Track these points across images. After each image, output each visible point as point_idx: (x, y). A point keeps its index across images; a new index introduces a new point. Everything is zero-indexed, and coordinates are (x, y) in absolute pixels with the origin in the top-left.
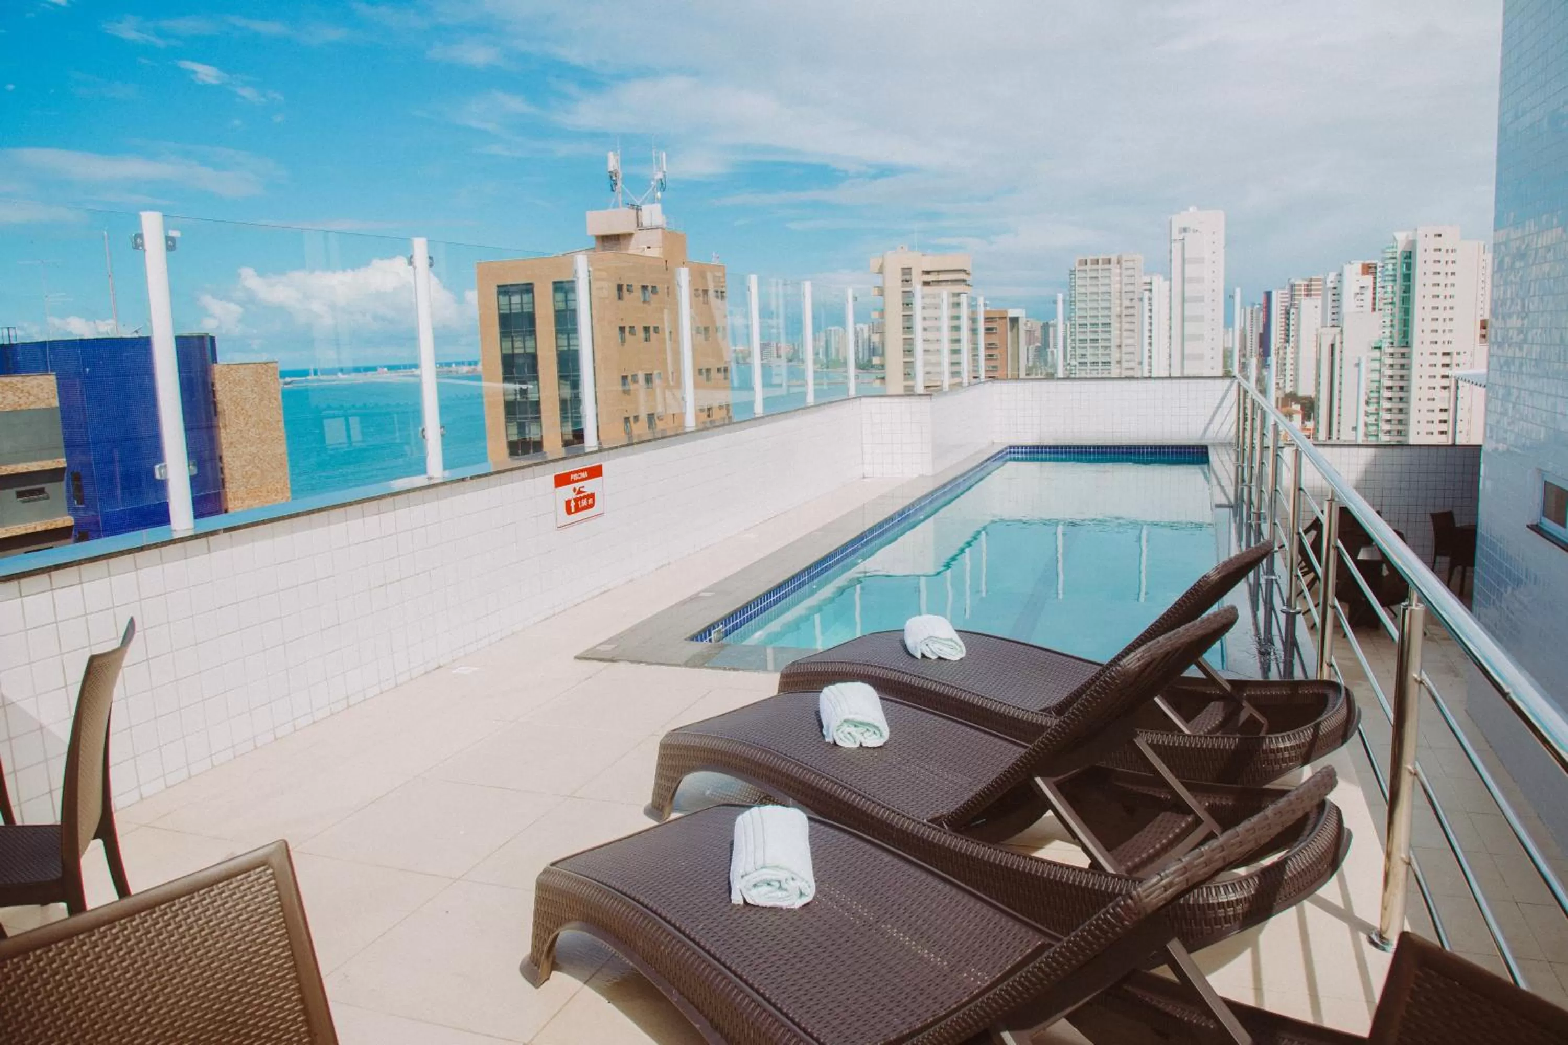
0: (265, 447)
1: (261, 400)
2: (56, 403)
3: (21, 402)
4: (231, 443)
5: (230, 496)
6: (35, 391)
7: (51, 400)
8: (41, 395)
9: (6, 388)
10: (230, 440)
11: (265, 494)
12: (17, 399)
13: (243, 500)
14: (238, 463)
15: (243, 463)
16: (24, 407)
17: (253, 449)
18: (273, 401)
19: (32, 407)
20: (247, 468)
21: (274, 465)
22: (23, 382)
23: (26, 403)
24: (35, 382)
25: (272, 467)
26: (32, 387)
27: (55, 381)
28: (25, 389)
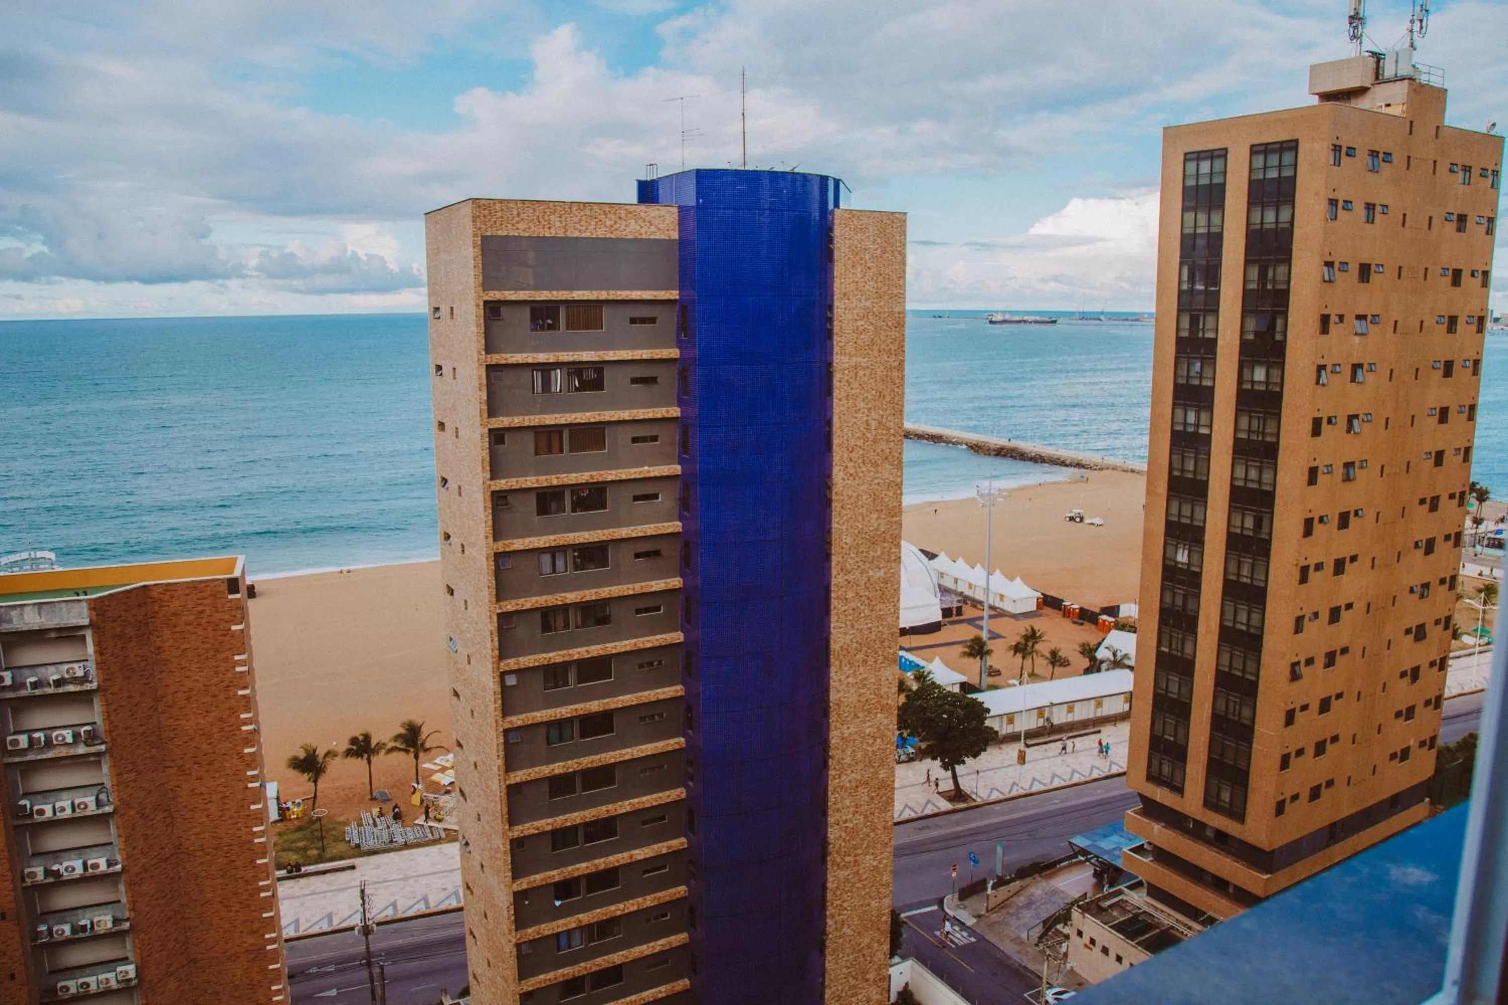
0: (882, 303)
1: (884, 252)
2: (675, 235)
3: (643, 231)
4: (845, 294)
5: (836, 349)
6: (656, 222)
7: (671, 232)
8: (661, 226)
9: (630, 215)
10: (844, 291)
11: (876, 353)
12: (638, 228)
13: (850, 356)
14: (850, 316)
15: (856, 317)
16: (644, 236)
17: (868, 304)
18: (896, 254)
19: (652, 237)
20: (859, 323)
21: (890, 324)
22: (646, 212)
23: (646, 233)
24: (656, 213)
25: (888, 326)
26: (654, 217)
27: (677, 214)
28: (648, 219)
